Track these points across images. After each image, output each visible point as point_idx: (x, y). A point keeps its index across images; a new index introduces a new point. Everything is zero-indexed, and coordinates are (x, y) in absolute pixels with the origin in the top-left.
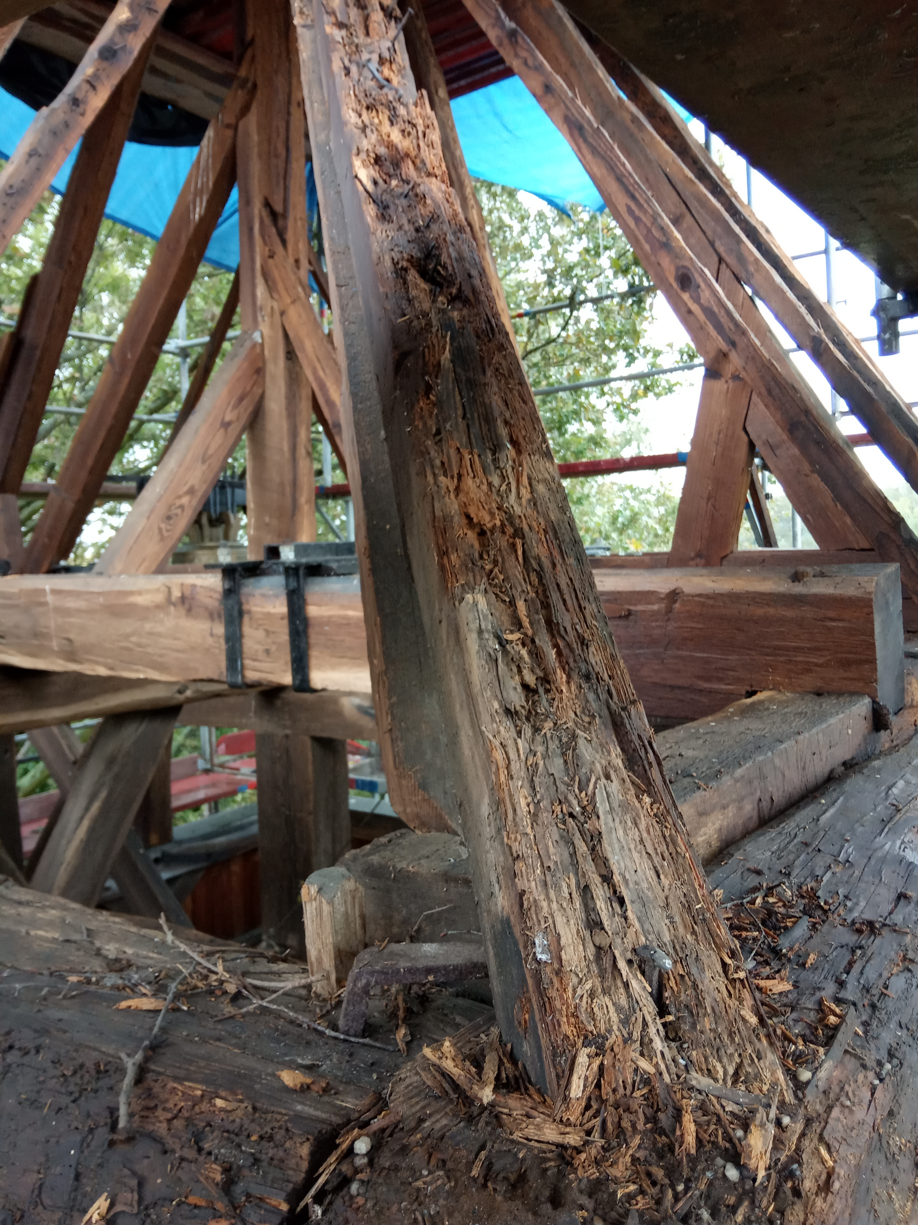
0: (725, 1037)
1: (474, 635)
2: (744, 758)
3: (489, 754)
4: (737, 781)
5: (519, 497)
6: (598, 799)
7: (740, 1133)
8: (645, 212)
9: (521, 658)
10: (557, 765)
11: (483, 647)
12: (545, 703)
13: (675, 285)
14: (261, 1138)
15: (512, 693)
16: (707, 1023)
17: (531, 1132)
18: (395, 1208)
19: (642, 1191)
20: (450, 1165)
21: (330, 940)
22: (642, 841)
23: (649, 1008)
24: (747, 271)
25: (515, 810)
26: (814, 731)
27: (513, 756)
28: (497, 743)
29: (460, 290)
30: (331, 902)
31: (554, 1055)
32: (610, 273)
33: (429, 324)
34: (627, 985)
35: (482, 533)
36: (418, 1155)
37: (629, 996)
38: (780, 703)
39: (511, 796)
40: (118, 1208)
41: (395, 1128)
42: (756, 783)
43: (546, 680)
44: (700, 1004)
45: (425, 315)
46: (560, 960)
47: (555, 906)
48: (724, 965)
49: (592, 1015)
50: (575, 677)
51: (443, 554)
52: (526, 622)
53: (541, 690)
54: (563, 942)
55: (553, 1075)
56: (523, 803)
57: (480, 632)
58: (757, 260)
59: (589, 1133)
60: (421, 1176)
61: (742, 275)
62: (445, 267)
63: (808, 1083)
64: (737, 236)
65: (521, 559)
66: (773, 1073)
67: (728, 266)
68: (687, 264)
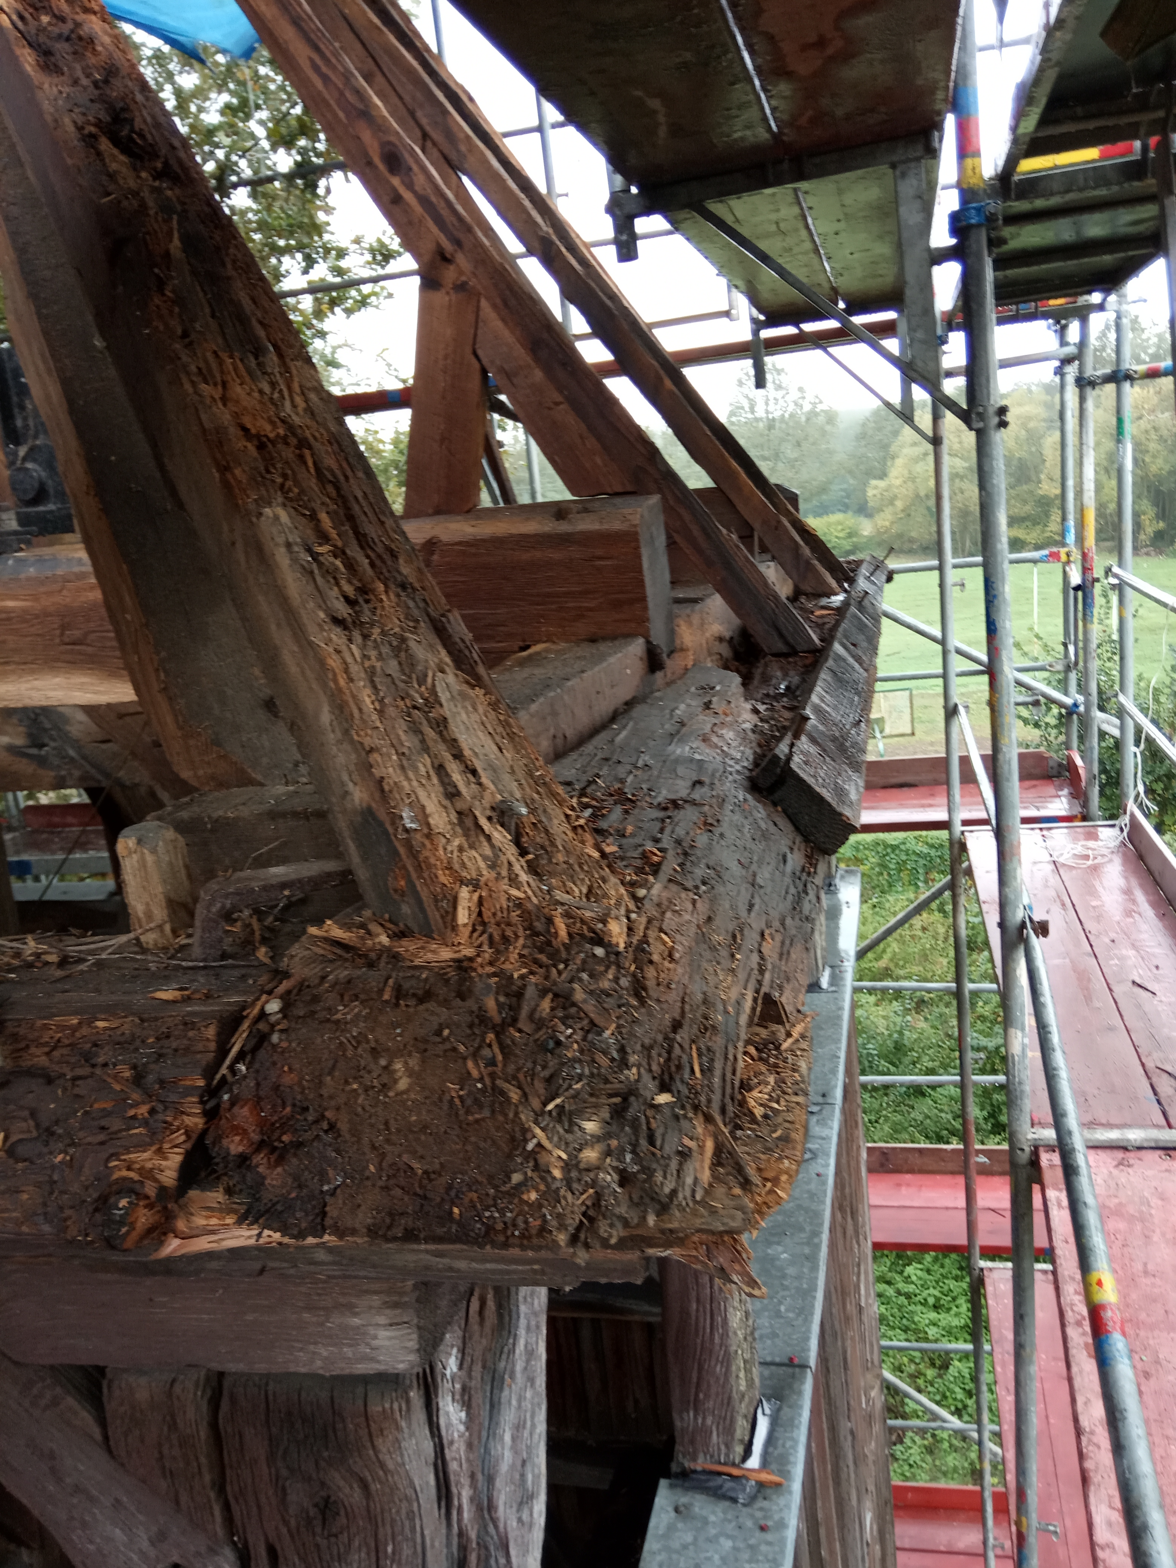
0: (577, 867)
1: (283, 549)
2: (536, 695)
3: (322, 663)
4: (532, 716)
5: (294, 406)
6: (438, 689)
7: (600, 926)
8: (334, 68)
9: (337, 569)
10: (393, 667)
11: (295, 560)
12: (368, 613)
13: (381, 167)
14: (158, 1039)
15: (335, 602)
16: (560, 857)
17: (430, 956)
18: (319, 1040)
19: (532, 973)
20: (362, 996)
21: (160, 889)
22: (483, 723)
23: (511, 852)
24: (458, 151)
25: (360, 710)
26: (597, 669)
27: (349, 660)
28: (331, 650)
29: (166, 164)
30: (154, 851)
31: (436, 901)
32: (265, 144)
33: (143, 205)
34: (489, 838)
35: (261, 447)
36: (331, 999)
37: (492, 846)
38: (557, 652)
39: (354, 697)
40: (14, 1138)
41: (302, 986)
42: (549, 718)
43: (364, 590)
44: (553, 844)
45: (136, 194)
46: (428, 825)
47: (415, 783)
48: (567, 816)
49: (463, 865)
50: (392, 586)
51: (225, 469)
52: (333, 534)
53: (361, 600)
54: (429, 810)
55: (438, 917)
56: (368, 701)
57: (288, 545)
58: (468, 137)
59: (480, 946)
60: (338, 1011)
61: (453, 156)
62: (141, 135)
63: (644, 898)
64: (441, 105)
65: (312, 470)
66: (617, 890)
67: (435, 144)
68: (392, 139)
